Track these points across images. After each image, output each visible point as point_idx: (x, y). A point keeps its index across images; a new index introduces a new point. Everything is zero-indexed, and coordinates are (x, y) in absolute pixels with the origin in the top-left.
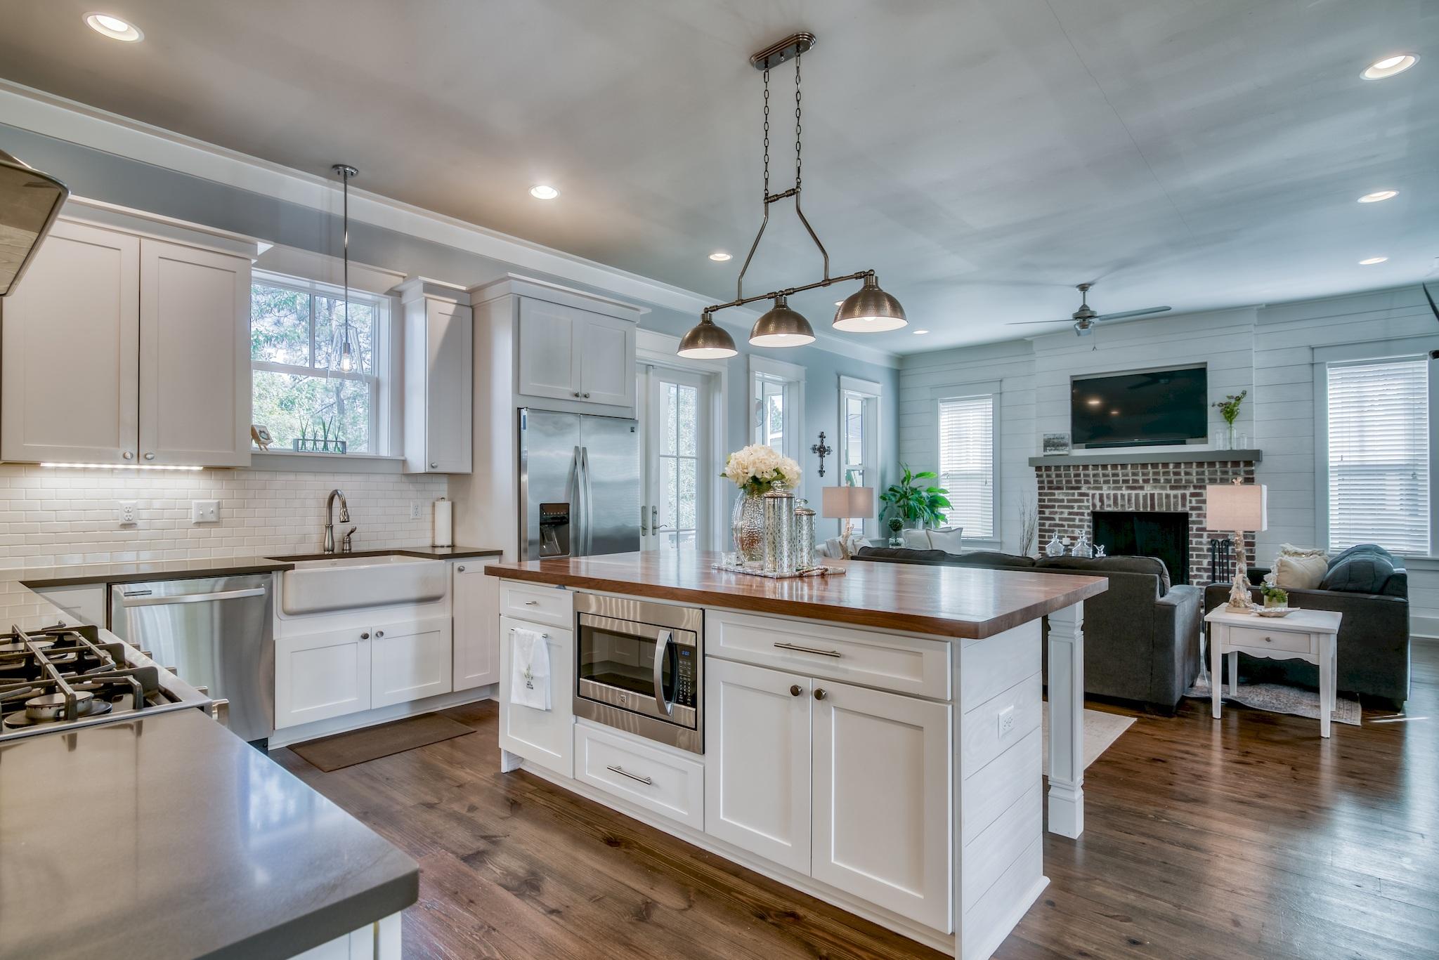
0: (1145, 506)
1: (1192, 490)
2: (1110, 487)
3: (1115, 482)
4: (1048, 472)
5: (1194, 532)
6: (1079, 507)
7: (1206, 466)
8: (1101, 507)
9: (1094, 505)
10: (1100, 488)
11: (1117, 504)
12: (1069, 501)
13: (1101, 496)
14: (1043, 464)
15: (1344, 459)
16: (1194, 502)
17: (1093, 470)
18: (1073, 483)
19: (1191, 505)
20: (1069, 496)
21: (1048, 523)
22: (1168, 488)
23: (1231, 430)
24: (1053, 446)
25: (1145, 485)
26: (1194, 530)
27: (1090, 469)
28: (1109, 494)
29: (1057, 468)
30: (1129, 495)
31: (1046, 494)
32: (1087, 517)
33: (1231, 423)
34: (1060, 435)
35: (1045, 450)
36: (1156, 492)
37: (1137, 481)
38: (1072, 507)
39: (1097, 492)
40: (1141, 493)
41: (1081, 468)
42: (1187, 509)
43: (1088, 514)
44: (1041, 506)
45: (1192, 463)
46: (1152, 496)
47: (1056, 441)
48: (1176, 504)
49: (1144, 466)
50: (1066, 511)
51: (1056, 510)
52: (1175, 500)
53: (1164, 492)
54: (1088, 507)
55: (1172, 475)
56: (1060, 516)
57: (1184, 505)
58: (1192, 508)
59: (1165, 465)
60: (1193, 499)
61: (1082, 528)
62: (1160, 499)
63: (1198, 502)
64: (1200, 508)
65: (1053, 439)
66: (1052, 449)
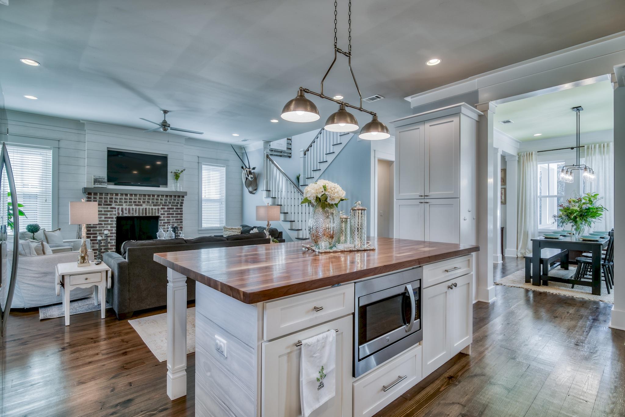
0: (143, 213)
1: (161, 207)
2: (126, 205)
3: (130, 202)
6: (111, 215)
7: (169, 197)
8: (122, 214)
9: (118, 213)
10: (122, 205)
11: (130, 213)
12: (105, 211)
13: (122, 209)
14: (92, 192)
15: (206, 197)
16: (162, 211)
18: (108, 202)
20: (105, 209)
22: (152, 206)
23: (177, 183)
24: (98, 182)
25: (143, 204)
26: (162, 223)
27: (119, 196)
28: (126, 208)
29: (100, 194)
30: (136, 209)
32: (114, 220)
33: (177, 180)
34: (103, 177)
35: (94, 184)
36: (148, 207)
37: (140, 202)
38: (107, 214)
39: (120, 207)
40: (141, 207)
41: (114, 195)
42: (160, 215)
43: (115, 218)
45: (164, 195)
46: (146, 209)
47: (100, 180)
48: (155, 213)
49: (145, 195)
50: (103, 216)
52: (155, 211)
54: (115, 215)
55: (155, 200)
56: (100, 219)
57: (158, 213)
58: (162, 214)
59: (153, 196)
60: (162, 210)
61: (113, 225)
62: (149, 210)
63: (164, 211)
64: (164, 214)
65: (99, 178)
66: (98, 184)
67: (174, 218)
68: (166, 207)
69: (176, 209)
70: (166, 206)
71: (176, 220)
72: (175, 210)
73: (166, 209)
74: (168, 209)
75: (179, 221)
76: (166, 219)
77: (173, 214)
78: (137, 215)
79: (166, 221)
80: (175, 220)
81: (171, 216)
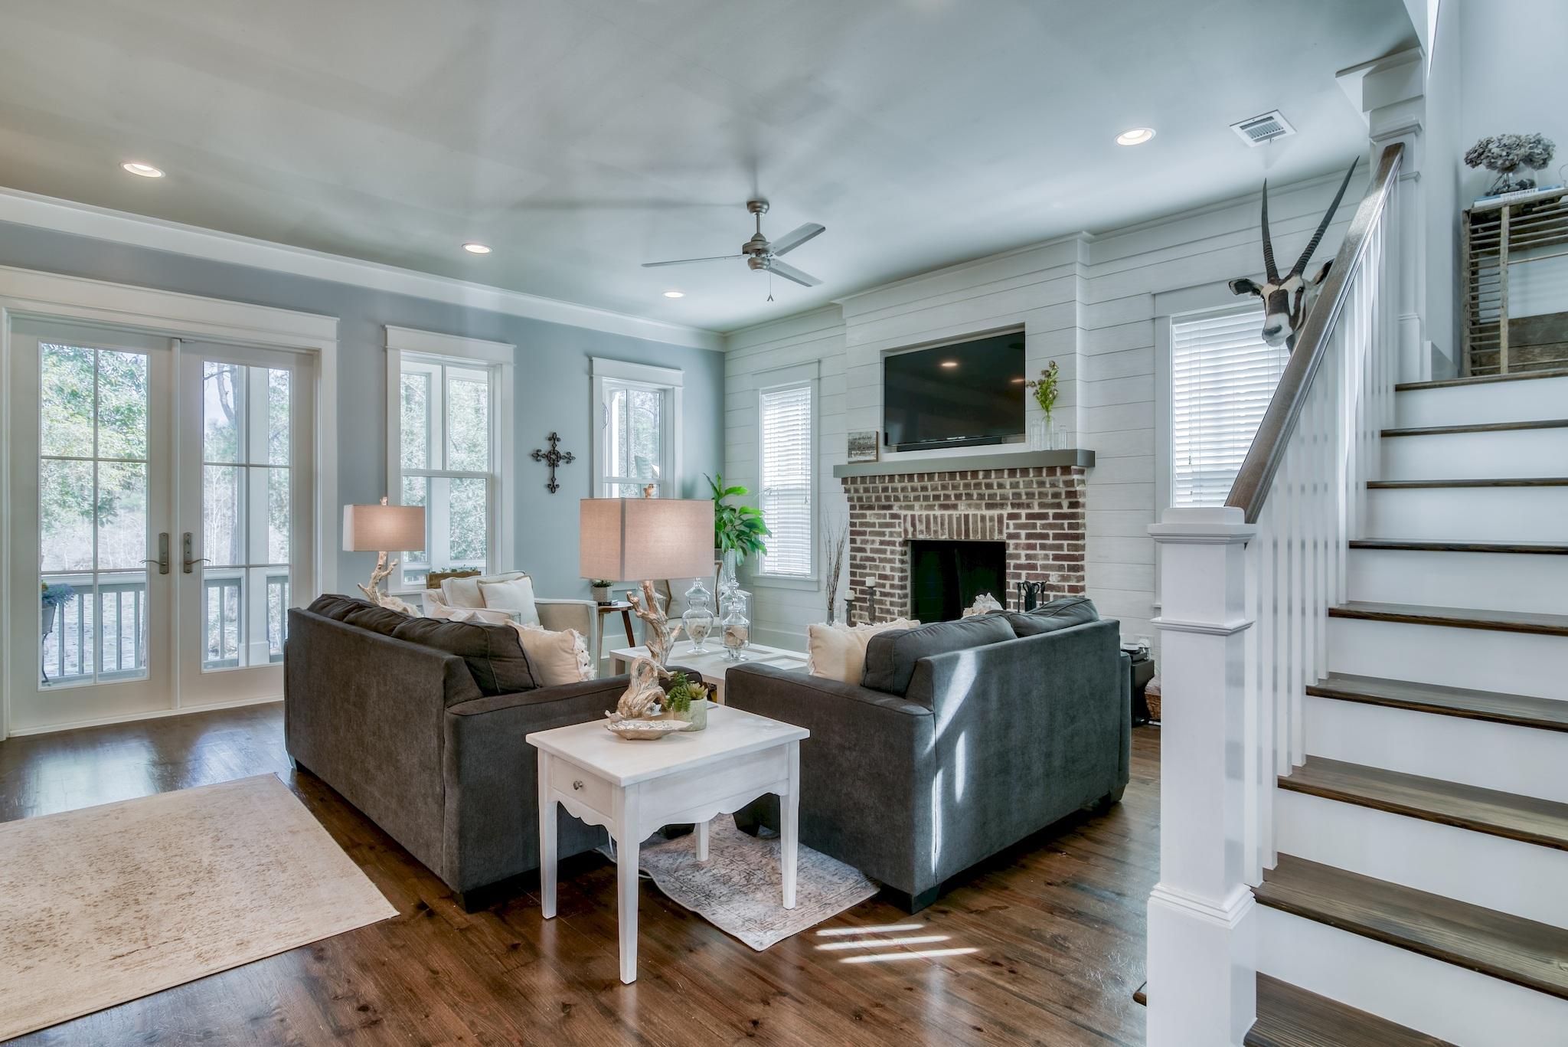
0: (959, 533)
1: (1009, 510)
2: (921, 506)
3: (926, 498)
4: (855, 486)
5: (1012, 570)
6: (891, 534)
7: (1018, 475)
8: (913, 534)
9: (906, 531)
10: (911, 508)
11: (930, 529)
12: (881, 525)
13: (913, 517)
14: (849, 474)
15: (1194, 463)
16: (1011, 526)
17: (900, 481)
18: (883, 500)
19: (1008, 531)
20: (880, 519)
21: (859, 555)
22: (984, 508)
23: (1048, 421)
24: (859, 449)
25: (959, 502)
26: (1012, 567)
27: (896, 481)
28: (921, 515)
29: (863, 478)
31: (858, 516)
32: (898, 548)
33: (1048, 411)
34: (867, 433)
35: (850, 455)
36: (971, 512)
37: (947, 497)
38: (883, 534)
39: (909, 513)
40: (955, 513)
41: (887, 478)
42: (1004, 537)
43: (900, 543)
44: (852, 533)
45: (1003, 470)
46: (967, 517)
47: (861, 441)
48: (992, 530)
49: (952, 474)
50: (877, 539)
51: (867, 537)
52: (991, 524)
53: (979, 513)
54: (899, 535)
55: (984, 488)
56: (872, 546)
57: (1000, 532)
58: (1010, 536)
59: (975, 473)
60: (1011, 522)
61: (894, 563)
62: (975, 522)
63: (1017, 526)
64: (1016, 536)
65: (859, 439)
66: (857, 454)
67: (1050, 553)
68: (1023, 512)
69: (1056, 516)
70: (1023, 508)
71: (1056, 558)
72: (1051, 521)
73: (1023, 520)
74: (1029, 516)
75: (1066, 563)
76: (1023, 553)
77: (1045, 536)
78: (945, 537)
79: (1023, 561)
80: (1051, 557)
81: (1038, 542)
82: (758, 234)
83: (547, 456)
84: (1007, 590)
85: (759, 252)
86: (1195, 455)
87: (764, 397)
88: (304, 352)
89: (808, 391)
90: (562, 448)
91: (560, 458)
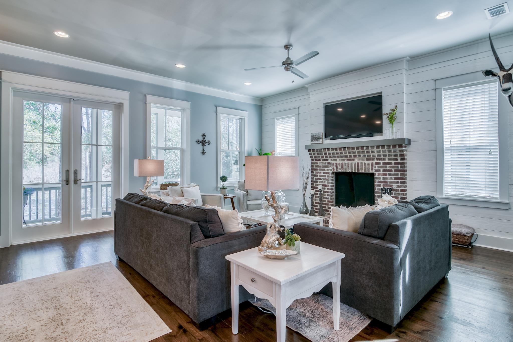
0: (355, 170)
1: (376, 161)
2: (340, 159)
3: (342, 157)
4: (314, 152)
5: (377, 183)
6: (328, 170)
7: (380, 148)
8: (336, 170)
9: (333, 169)
10: (336, 160)
11: (343, 168)
12: (323, 167)
13: (336, 164)
14: (311, 148)
15: (452, 143)
16: (377, 167)
17: (331, 151)
18: (325, 157)
19: (375, 169)
20: (323, 164)
21: (315, 177)
22: (365, 160)
23: (392, 128)
24: (315, 139)
25: (355, 158)
26: (377, 182)
27: (330, 150)
28: (340, 163)
29: (317, 150)
30: (348, 163)
31: (314, 163)
32: (330, 175)
33: (392, 124)
34: (318, 133)
35: (312, 141)
36: (360, 162)
37: (350, 156)
38: (324, 170)
39: (335, 162)
40: (353, 162)
41: (326, 150)
42: (374, 171)
43: (331, 173)
44: (312, 169)
45: (374, 146)
46: (358, 164)
47: (316, 136)
48: (369, 169)
49: (353, 148)
50: (322, 172)
51: (318, 171)
52: (368, 166)
53: (363, 162)
54: (331, 170)
55: (366, 153)
56: (320, 174)
57: (372, 169)
58: (376, 171)
59: (362, 148)
60: (377, 166)
61: (329, 180)
62: (362, 165)
63: (379, 167)
64: (379, 171)
65: (315, 135)
66: (314, 141)
67: (393, 177)
68: (382, 162)
69: (395, 163)
70: (382, 160)
71: (395, 179)
72: (393, 165)
73: (382, 165)
74: (384, 163)
75: (399, 181)
76: (382, 177)
77: (391, 171)
78: (349, 171)
79: (382, 180)
80: (393, 179)
81: (388, 173)
82: (288, 58)
83: (202, 142)
84: (375, 191)
85: (289, 64)
86: (452, 140)
87: (277, 121)
88: (117, 104)
89: (293, 119)
90: (207, 139)
91: (206, 143)
